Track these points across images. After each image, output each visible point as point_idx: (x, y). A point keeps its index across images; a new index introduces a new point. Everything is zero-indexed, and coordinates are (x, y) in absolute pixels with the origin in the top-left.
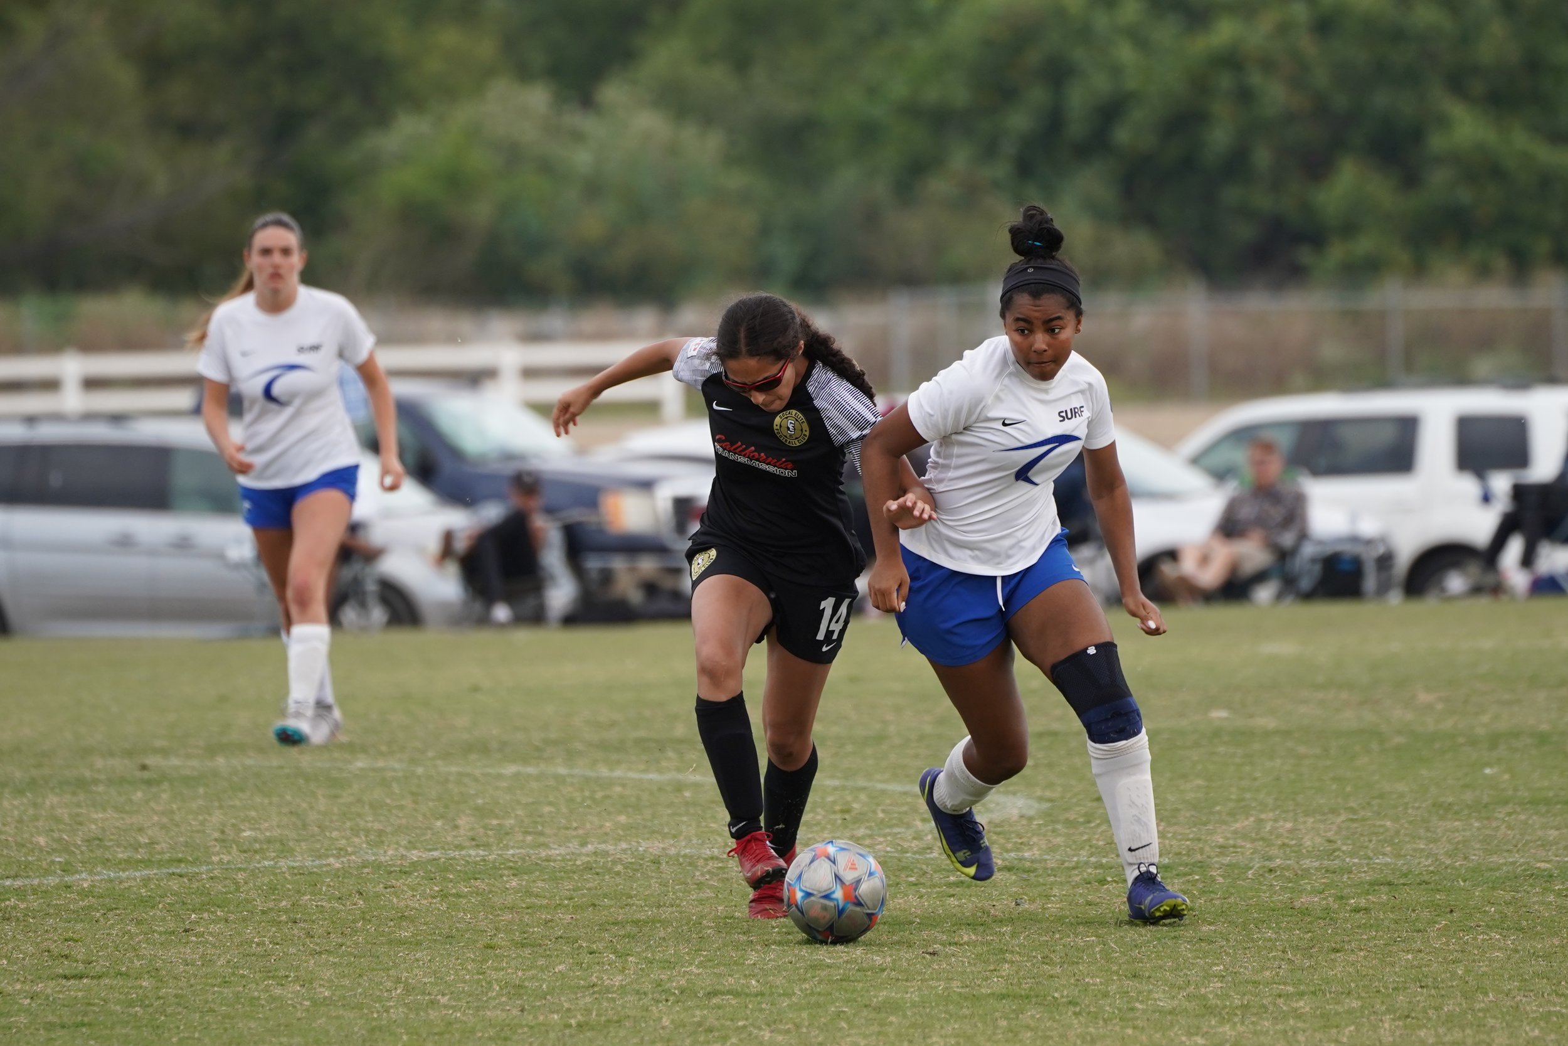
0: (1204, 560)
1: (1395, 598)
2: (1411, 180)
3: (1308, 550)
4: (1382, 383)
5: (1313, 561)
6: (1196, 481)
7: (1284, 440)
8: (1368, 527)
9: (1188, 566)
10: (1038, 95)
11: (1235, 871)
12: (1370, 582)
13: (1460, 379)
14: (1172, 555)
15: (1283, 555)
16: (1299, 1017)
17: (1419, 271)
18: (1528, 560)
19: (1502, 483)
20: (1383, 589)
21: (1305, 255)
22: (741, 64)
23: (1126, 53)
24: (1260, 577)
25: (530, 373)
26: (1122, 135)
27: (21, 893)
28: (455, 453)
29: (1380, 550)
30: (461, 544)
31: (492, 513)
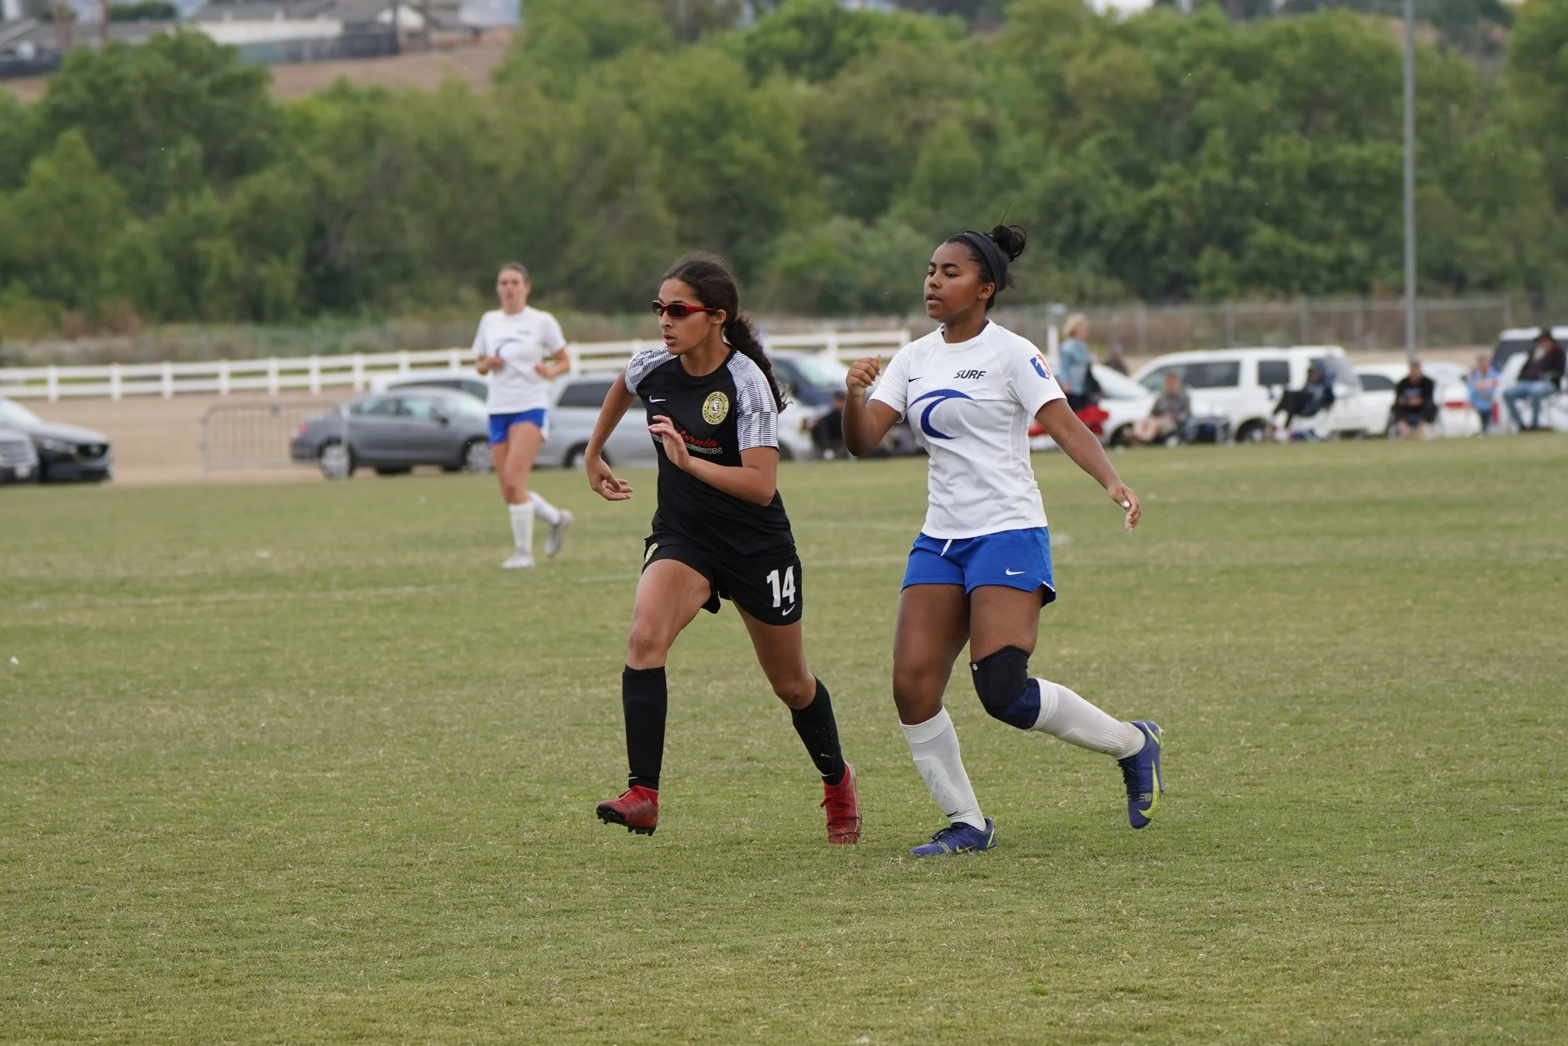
0: (1145, 427)
1: (1231, 444)
2: (1237, 255)
3: (1192, 423)
4: (1224, 345)
5: (1195, 427)
6: (1141, 391)
7: (1180, 373)
8: (1219, 411)
9: (1138, 431)
10: (1069, 218)
11: (1159, 567)
12: (1220, 435)
13: (1257, 343)
14: (1130, 425)
15: (1181, 425)
16: (1187, 631)
17: (1242, 295)
18: (1288, 424)
19: (1278, 391)
20: (1225, 439)
21: (1191, 290)
22: (936, 205)
23: (1110, 200)
24: (1171, 434)
25: (842, 347)
26: (1105, 235)
27: (615, 582)
28: (808, 383)
29: (1223, 423)
30: (811, 424)
31: (823, 410)
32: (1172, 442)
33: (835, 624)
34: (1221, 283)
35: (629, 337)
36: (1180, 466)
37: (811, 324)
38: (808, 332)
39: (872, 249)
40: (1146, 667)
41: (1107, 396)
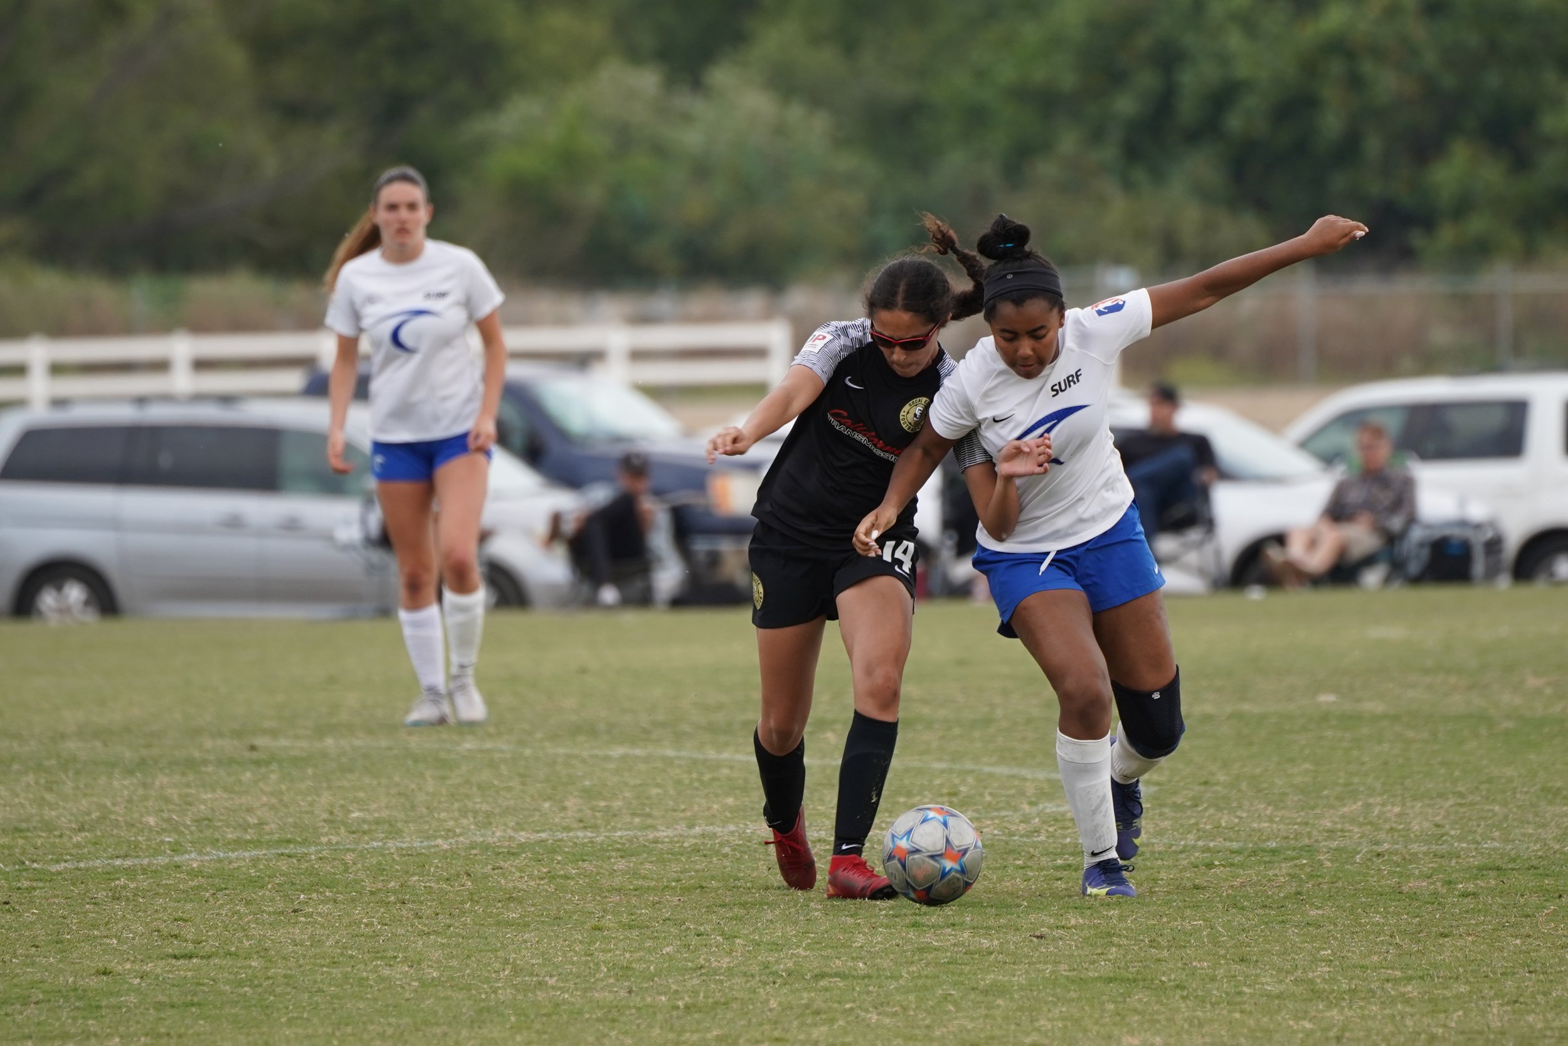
0: (1313, 544)
1: (1504, 582)
2: (1521, 163)
3: (1417, 534)
4: (1492, 367)
5: (1421, 545)
6: (1303, 464)
7: (1393, 424)
8: (1477, 512)
9: (1296, 550)
10: (1147, 79)
11: (1342, 855)
12: (1479, 567)
14: (1280, 539)
15: (1392, 540)
17: (1529, 255)
20: (1491, 574)
21: (1416, 239)
22: (850, 46)
23: (1235, 41)
24: (1369, 561)
25: (638, 355)
26: (1235, 122)
27: (130, 873)
28: (563, 435)
29: (1489, 535)
30: (569, 527)
31: (600, 495)
32: (1372, 578)
34: (1477, 225)
35: (164, 326)
36: (1394, 632)
37: (572, 305)
38: (562, 321)
39: (691, 139)
41: (1226, 476)
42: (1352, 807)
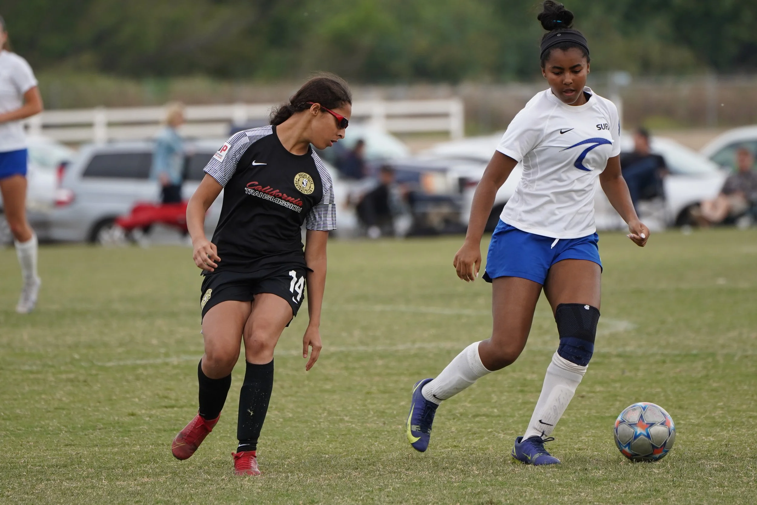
0: (714, 205)
6: (709, 168)
9: (707, 211)
15: (752, 205)
24: (742, 215)
25: (390, 117)
27: (145, 367)
32: (744, 223)
33: (382, 414)
40: (715, 464)
41: (672, 173)
42: (734, 334)
